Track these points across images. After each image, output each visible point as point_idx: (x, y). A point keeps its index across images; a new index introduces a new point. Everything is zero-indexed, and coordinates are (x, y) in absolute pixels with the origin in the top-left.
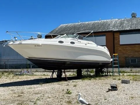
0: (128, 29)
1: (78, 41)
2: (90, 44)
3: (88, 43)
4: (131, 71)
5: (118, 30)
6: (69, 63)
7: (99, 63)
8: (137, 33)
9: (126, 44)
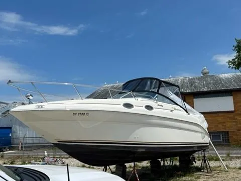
0: (205, 90)
1: (159, 105)
2: (178, 110)
3: (175, 109)
4: (228, 155)
5: (190, 91)
6: (144, 150)
7: (194, 146)
8: (218, 96)
9: (208, 111)
